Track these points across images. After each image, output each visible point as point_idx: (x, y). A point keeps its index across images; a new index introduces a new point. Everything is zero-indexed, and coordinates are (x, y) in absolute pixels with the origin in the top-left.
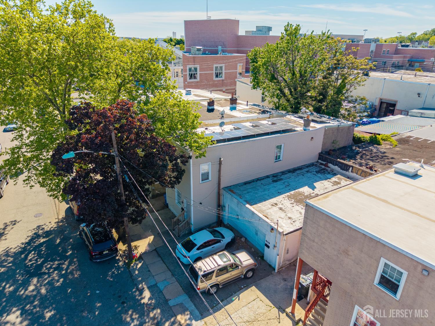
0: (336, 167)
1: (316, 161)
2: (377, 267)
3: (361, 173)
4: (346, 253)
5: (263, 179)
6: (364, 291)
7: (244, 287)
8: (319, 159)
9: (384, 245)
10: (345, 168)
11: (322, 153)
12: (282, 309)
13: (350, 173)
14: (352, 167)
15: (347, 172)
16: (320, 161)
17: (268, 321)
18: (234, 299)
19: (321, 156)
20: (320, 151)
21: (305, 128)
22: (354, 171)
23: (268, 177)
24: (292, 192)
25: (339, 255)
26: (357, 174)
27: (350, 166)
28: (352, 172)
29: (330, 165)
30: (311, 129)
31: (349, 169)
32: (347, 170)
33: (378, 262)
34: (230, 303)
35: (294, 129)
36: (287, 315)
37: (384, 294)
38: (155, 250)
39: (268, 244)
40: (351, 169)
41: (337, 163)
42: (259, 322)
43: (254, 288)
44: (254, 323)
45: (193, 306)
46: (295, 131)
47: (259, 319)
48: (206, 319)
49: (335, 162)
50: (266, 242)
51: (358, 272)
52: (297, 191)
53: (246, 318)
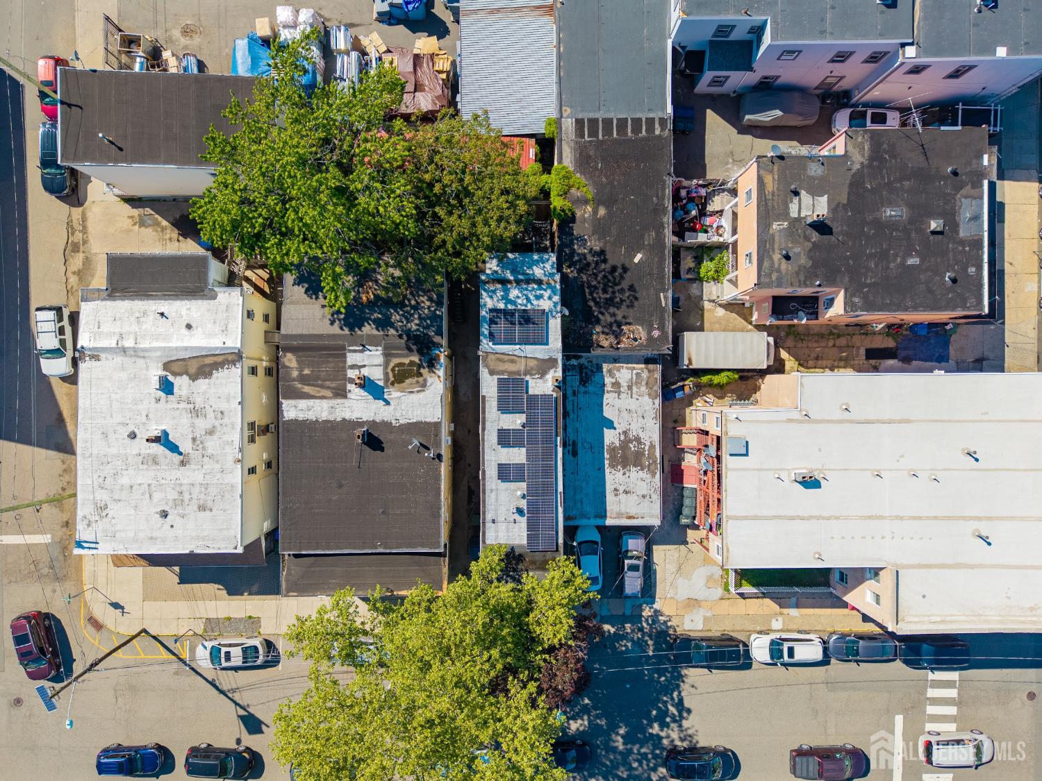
48: (656, 597)
53: (675, 570)
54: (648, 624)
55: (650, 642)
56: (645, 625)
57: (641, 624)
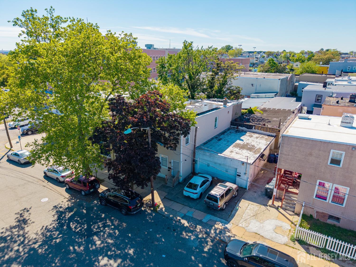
0: (244, 128)
1: (230, 126)
2: (329, 155)
3: (261, 129)
4: (311, 155)
5: (211, 140)
6: (323, 171)
7: (238, 201)
8: (231, 125)
9: (332, 143)
10: (250, 127)
11: (232, 121)
12: (266, 205)
13: (253, 130)
14: (255, 126)
15: (252, 130)
16: (232, 126)
17: (263, 212)
18: (237, 208)
19: (232, 123)
20: (231, 120)
21: (224, 106)
22: (256, 128)
23: (212, 139)
24: (234, 144)
25: (306, 157)
26: (258, 129)
27: (253, 126)
28: (254, 129)
29: (239, 127)
30: (228, 106)
31: (253, 127)
32: (251, 128)
33: (329, 153)
34: (237, 211)
35: (219, 107)
36: (270, 206)
37: (334, 167)
38: (165, 198)
39: (239, 174)
40: (254, 127)
41: (244, 125)
42: (260, 214)
43: (243, 200)
44: (257, 215)
45: (219, 218)
46: (220, 108)
47: (258, 213)
48: (231, 222)
49: (243, 125)
50: (237, 174)
51: (318, 162)
52: (235, 143)
53: (252, 215)
54: (215, 232)
55: (210, 243)
56: (212, 232)
57: (210, 230)
